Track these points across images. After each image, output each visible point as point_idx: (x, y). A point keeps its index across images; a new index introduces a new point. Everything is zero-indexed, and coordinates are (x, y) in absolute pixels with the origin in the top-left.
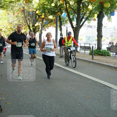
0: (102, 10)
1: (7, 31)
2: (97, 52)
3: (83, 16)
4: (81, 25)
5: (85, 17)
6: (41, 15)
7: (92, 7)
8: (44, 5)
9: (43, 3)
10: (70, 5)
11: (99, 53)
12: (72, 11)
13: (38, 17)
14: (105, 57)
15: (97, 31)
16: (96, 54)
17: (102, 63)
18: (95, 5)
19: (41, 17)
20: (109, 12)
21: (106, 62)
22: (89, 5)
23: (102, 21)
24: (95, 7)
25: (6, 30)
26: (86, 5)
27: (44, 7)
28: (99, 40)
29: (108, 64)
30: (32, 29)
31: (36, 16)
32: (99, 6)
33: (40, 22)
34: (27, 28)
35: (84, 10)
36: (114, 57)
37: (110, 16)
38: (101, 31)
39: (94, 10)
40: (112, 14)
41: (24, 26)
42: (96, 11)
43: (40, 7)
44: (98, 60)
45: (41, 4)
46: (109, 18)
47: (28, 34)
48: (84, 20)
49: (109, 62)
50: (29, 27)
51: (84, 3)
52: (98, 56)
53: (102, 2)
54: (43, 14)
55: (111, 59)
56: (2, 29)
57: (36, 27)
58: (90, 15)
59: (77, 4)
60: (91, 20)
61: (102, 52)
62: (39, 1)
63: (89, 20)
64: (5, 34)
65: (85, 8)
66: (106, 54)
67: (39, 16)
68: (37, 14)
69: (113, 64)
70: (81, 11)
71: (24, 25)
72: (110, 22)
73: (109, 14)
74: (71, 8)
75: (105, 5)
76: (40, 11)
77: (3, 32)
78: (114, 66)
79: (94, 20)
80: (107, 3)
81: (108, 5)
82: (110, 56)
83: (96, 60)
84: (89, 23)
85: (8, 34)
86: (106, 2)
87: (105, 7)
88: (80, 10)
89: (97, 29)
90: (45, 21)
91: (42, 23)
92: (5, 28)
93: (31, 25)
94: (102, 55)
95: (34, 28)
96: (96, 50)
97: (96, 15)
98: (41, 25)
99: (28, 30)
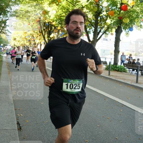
0: (121, 25)
1: (21, 41)
2: (113, 67)
3: (101, 29)
4: (98, 38)
5: (103, 30)
6: (57, 27)
7: (111, 21)
8: (61, 17)
9: (60, 14)
10: (88, 18)
11: (116, 68)
12: (89, 24)
13: (53, 28)
14: (121, 73)
15: (114, 45)
16: (112, 70)
17: (119, 80)
18: (113, 19)
19: (56, 28)
20: (128, 28)
21: (123, 79)
22: (107, 19)
23: (120, 37)
24: (114, 22)
25: (20, 39)
26: (104, 19)
27: (61, 18)
28: (116, 55)
29: (126, 81)
30: (47, 40)
31: (52, 27)
32: (117, 21)
33: (56, 33)
34: (42, 39)
35: (101, 23)
36: (130, 73)
37: (128, 31)
38: (119, 46)
39: (112, 24)
40: (131, 29)
41: (39, 37)
42: (115, 26)
43: (57, 18)
44: (115, 76)
45: (58, 15)
46: (127, 34)
47: (42, 45)
48: (101, 34)
49: (126, 80)
50: (44, 37)
51: (102, 16)
52: (114, 72)
53: (121, 17)
54: (60, 25)
55: (127, 76)
56: (16, 38)
57: (52, 38)
58: (108, 29)
59: (94, 18)
60: (108, 34)
61: (118, 68)
62: (56, 12)
63: (106, 34)
64: (19, 44)
65: (103, 22)
66: (122, 70)
67: (55, 27)
68: (53, 25)
69: (130, 81)
70: (99, 25)
71: (38, 35)
72: (127, 37)
73: (127, 29)
74: (89, 21)
75: (123, 20)
76: (56, 22)
77: (17, 41)
78: (131, 84)
79: (111, 35)
80: (126, 19)
81: (127, 21)
82: (126, 72)
83: (112, 76)
84: (106, 37)
85: (22, 44)
86: (125, 17)
87: (123, 22)
88: (98, 23)
89: (114, 44)
90: (60, 32)
91: (58, 34)
92: (19, 37)
93: (46, 36)
94: (118, 71)
95: (49, 39)
96: (113, 65)
97: (114, 30)
98: (56, 36)
99: (43, 41)
